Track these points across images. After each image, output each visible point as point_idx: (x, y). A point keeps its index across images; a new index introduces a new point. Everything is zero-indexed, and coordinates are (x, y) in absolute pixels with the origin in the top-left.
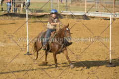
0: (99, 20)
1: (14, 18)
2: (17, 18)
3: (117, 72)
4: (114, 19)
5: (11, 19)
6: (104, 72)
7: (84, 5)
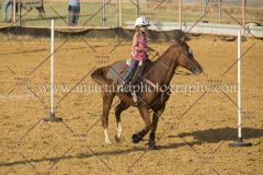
0: (211, 42)
1: (20, 37)
2: (27, 37)
3: (254, 157)
4: (244, 39)
5: (13, 39)
6: (225, 160)
7: (176, 8)
